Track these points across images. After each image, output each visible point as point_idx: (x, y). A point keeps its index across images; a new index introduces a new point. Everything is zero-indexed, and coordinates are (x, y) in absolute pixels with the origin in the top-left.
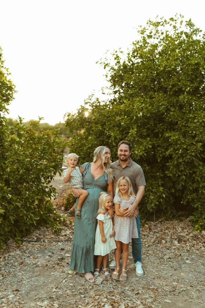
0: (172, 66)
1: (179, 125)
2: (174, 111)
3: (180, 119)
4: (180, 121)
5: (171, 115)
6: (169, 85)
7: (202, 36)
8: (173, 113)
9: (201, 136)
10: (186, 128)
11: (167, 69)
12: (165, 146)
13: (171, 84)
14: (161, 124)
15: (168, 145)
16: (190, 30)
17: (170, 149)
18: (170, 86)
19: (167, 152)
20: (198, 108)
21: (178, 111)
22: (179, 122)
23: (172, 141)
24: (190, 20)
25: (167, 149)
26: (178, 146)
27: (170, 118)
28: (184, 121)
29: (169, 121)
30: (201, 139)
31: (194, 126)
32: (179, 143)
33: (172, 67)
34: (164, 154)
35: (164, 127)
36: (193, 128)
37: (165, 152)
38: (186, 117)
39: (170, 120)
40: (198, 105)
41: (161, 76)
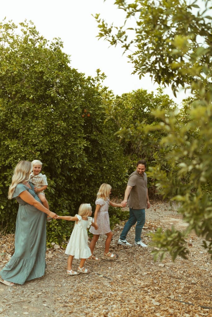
0: (15, 71)
1: (20, 132)
2: (17, 119)
3: (22, 127)
4: (22, 128)
5: (13, 122)
6: (13, 91)
7: (50, 45)
8: (15, 120)
9: (41, 145)
10: (27, 137)
11: (9, 74)
12: (5, 154)
13: (14, 90)
14: (3, 132)
15: (8, 153)
16: (34, 37)
17: (10, 158)
18: (14, 93)
19: (6, 161)
20: (40, 117)
21: (21, 119)
22: (21, 130)
23: (12, 149)
24: (35, 28)
25: (7, 158)
26: (17, 154)
27: (12, 125)
28: (26, 129)
29: (11, 129)
30: (41, 147)
31: (33, 135)
32: (18, 151)
33: (15, 73)
34: (4, 163)
35: (5, 134)
36: (33, 137)
37: (5, 161)
38: (28, 126)
39: (12, 127)
40: (40, 114)
41: (4, 81)
